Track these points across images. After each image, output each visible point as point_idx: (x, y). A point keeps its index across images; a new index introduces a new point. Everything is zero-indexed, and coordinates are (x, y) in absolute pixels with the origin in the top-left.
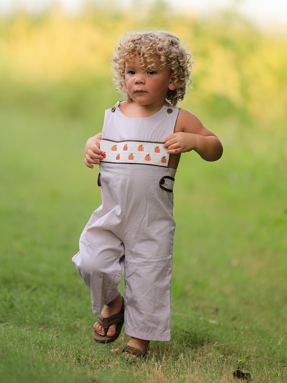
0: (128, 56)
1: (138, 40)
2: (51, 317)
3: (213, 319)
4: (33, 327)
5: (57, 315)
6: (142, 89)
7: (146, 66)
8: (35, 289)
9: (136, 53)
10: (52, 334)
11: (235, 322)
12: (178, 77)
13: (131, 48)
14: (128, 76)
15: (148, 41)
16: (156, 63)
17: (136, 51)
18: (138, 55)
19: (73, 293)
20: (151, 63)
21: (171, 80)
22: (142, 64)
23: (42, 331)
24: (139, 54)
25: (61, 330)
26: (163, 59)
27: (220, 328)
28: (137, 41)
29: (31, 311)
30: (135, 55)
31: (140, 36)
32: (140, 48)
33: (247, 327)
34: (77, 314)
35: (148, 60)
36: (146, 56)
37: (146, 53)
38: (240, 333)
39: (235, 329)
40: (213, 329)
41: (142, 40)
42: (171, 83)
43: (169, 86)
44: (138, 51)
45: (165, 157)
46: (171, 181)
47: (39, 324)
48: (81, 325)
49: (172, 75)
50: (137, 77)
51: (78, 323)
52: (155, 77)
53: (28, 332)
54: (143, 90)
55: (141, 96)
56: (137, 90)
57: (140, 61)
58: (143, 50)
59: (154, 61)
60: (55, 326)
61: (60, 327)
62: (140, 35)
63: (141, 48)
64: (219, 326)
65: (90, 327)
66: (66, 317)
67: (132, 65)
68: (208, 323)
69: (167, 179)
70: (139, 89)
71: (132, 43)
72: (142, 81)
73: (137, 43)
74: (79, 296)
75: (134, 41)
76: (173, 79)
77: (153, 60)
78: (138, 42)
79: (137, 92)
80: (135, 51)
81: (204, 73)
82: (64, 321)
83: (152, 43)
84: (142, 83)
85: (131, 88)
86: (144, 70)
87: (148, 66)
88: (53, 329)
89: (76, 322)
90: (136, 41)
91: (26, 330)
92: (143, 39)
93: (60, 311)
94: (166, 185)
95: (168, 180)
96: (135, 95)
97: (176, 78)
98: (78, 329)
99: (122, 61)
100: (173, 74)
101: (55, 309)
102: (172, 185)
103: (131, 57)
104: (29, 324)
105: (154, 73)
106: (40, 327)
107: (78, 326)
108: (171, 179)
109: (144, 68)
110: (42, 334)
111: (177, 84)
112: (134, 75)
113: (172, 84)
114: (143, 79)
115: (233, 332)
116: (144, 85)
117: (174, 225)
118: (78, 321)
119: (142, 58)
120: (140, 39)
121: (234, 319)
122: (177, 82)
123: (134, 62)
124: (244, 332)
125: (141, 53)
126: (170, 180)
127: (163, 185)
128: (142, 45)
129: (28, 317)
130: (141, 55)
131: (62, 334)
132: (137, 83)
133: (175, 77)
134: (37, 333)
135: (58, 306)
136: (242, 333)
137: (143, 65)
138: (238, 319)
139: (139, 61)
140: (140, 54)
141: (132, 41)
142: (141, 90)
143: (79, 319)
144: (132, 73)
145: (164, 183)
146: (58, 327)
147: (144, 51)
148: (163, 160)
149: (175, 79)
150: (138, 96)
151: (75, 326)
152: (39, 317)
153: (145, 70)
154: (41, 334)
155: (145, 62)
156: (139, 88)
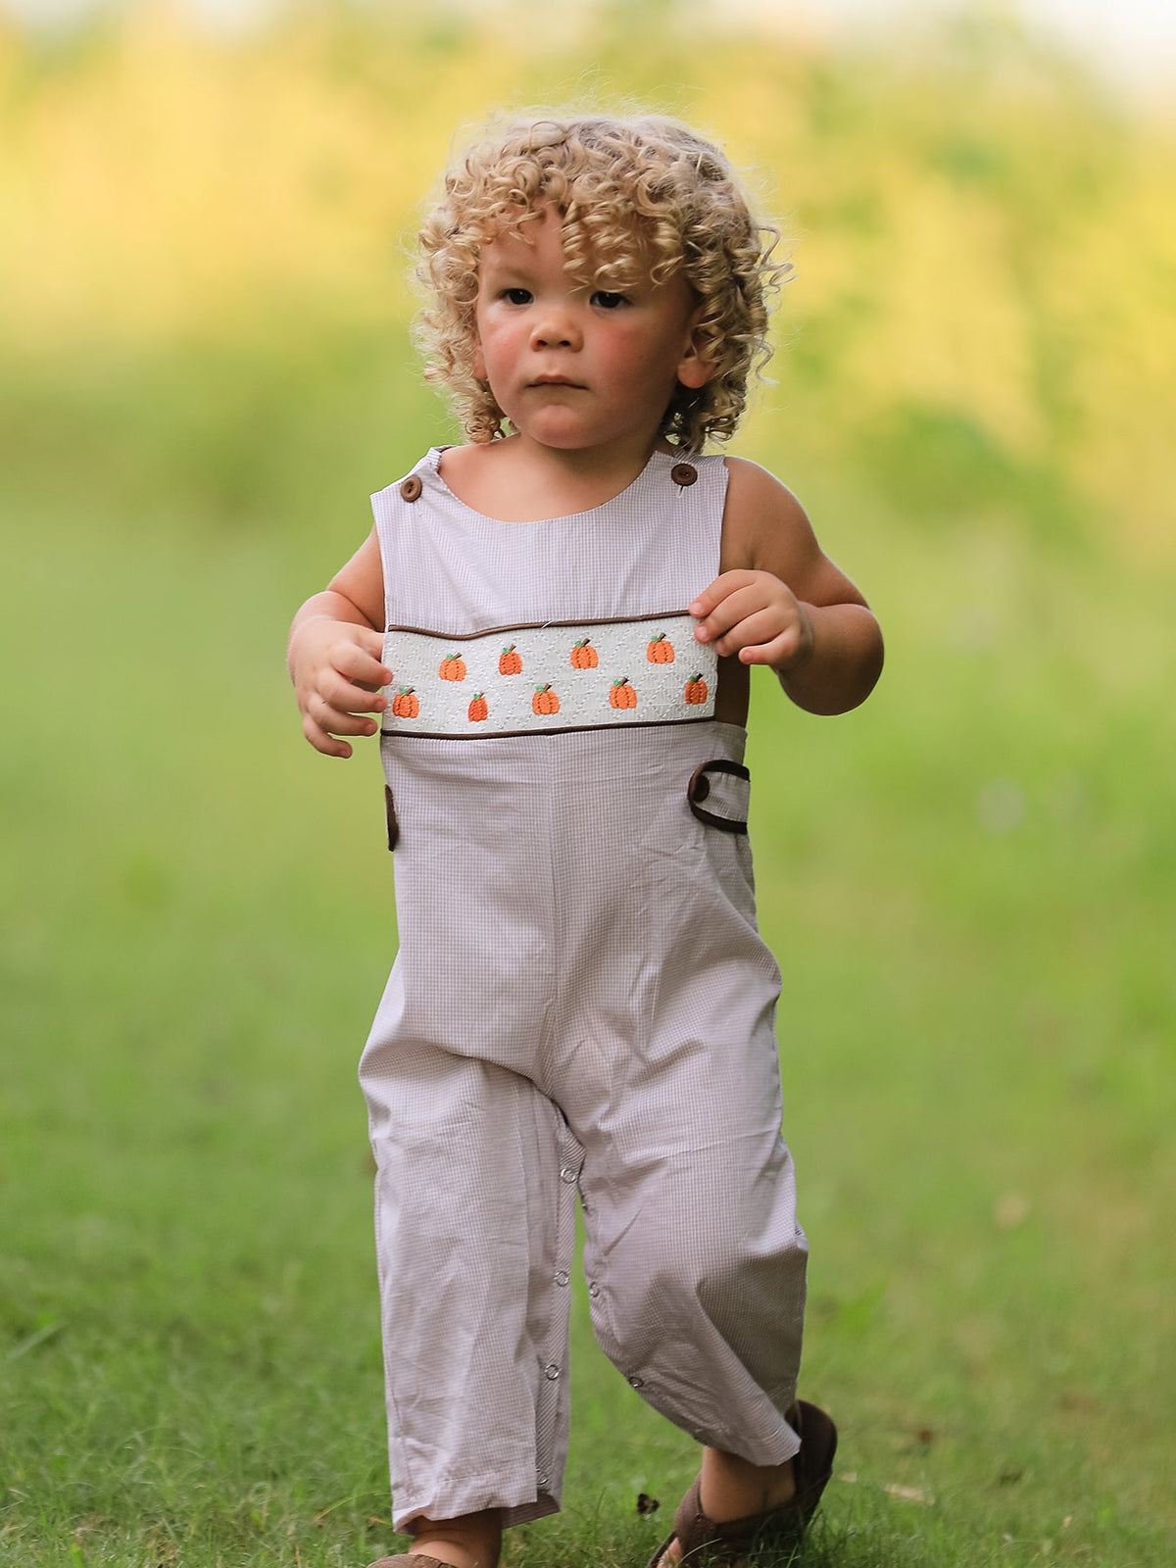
0: (507, 216)
1: (551, 146)
2: (133, 1473)
3: (907, 1481)
4: (42, 1521)
5: (161, 1463)
6: (565, 374)
7: (590, 265)
8: (51, 1341)
9: (547, 205)
10: (136, 1555)
11: (1013, 1493)
12: (724, 326)
13: (525, 180)
14: (493, 312)
15: (601, 155)
16: (635, 253)
17: (546, 197)
18: (552, 216)
19: (238, 1359)
20: (613, 253)
21: (688, 343)
22: (570, 257)
23: (88, 1542)
24: (562, 210)
25: (180, 1535)
26: (665, 236)
27: (940, 1524)
28: (548, 152)
29: (34, 1445)
30: (542, 217)
31: (559, 133)
32: (566, 184)
33: (1068, 1520)
34: (255, 1459)
35: (602, 239)
36: (593, 218)
37: (593, 204)
38: (1038, 1549)
39: (1014, 1528)
40: (907, 1529)
41: (571, 146)
42: (689, 354)
43: (681, 367)
44: (557, 196)
45: (700, 676)
46: (737, 783)
47: (73, 1509)
48: (277, 1510)
49: (697, 316)
50: (546, 316)
51: (260, 1501)
52: (625, 320)
53: (20, 1545)
54: (572, 375)
55: (557, 404)
56: (543, 377)
57: (563, 242)
58: (582, 190)
59: (626, 244)
60: (149, 1518)
61: (172, 1522)
62: (559, 127)
63: (571, 181)
64: (936, 1512)
65: (317, 1519)
66: (203, 1475)
67: (519, 262)
68: (885, 1496)
69: (717, 775)
70: (553, 373)
71: (521, 158)
72: (569, 336)
73: (551, 163)
74: (267, 1371)
75: (535, 151)
76: (700, 338)
77: (622, 241)
78: (556, 154)
79: (541, 383)
80: (542, 193)
81: (859, 307)
82: (196, 1494)
83: (618, 164)
84: (565, 343)
85: (513, 366)
86: (581, 284)
87: (597, 269)
88: (140, 1532)
89: (251, 1499)
90: (544, 153)
91: (11, 1534)
92: (575, 143)
93: (174, 1442)
94: (718, 801)
95: (721, 778)
96: (530, 397)
97: (714, 330)
98: (260, 1534)
99: (474, 238)
100: (704, 311)
101: (148, 1436)
102: (744, 800)
103: (520, 220)
104: (24, 1510)
105: (621, 303)
106: (74, 1524)
107: (260, 1515)
108: (733, 774)
109: (582, 273)
110: (87, 1554)
111: (715, 360)
112: (526, 309)
113: (692, 359)
114: (571, 326)
115: (1004, 1541)
116: (574, 355)
117: (776, 978)
118: (259, 1491)
119: (573, 228)
120: (563, 142)
121: (1008, 1479)
122: (717, 352)
123: (534, 248)
124: (1057, 1547)
125: (573, 207)
126: (733, 778)
127: (704, 806)
128: (574, 170)
129: (19, 1474)
130: (571, 214)
131: (183, 1556)
132: (541, 344)
133: (711, 327)
134: (64, 1549)
135: (163, 1420)
136: (1047, 1546)
137: (577, 263)
138: (1028, 1477)
139: (559, 242)
140: (567, 209)
141: (523, 152)
142: (559, 377)
143: (267, 1485)
144: (519, 297)
145: (708, 792)
146: (163, 1522)
147: (585, 194)
148: (694, 691)
149: (709, 334)
150: (544, 406)
151: (245, 1516)
152: (73, 1477)
153: (583, 284)
154: (80, 1553)
155: (587, 245)
156: (550, 366)
